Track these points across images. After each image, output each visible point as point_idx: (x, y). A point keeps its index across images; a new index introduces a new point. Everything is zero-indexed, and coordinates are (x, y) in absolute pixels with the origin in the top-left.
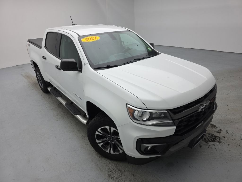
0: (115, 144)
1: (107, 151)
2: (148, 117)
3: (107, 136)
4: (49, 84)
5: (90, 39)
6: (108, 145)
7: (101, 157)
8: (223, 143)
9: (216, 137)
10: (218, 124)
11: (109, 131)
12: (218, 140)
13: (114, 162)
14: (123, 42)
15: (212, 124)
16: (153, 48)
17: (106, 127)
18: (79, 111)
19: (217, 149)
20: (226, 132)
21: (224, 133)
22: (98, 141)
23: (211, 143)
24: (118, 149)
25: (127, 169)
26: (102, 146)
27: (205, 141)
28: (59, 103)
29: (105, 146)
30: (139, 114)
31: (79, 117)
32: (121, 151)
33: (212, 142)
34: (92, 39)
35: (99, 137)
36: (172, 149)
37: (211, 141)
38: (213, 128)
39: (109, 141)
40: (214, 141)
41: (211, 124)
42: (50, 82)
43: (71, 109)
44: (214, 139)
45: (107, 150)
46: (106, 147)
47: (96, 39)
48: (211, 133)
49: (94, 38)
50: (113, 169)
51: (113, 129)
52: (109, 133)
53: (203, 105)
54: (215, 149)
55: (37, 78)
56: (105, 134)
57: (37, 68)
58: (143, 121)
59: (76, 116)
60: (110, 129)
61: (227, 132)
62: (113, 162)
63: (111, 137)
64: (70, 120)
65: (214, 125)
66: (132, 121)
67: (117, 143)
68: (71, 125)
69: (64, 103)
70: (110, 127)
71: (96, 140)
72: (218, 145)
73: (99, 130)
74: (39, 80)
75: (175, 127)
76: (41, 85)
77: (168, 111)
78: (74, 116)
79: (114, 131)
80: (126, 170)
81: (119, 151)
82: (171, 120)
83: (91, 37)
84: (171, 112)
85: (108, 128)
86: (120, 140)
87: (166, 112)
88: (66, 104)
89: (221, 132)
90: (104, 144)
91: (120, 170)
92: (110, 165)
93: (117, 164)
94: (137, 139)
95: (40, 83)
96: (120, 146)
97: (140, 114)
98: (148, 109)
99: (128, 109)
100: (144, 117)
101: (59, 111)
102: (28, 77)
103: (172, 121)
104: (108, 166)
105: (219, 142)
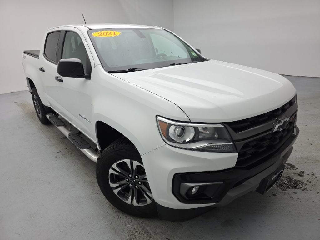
0: (140, 188)
1: (126, 202)
2: (192, 135)
3: (127, 176)
4: (49, 110)
5: (105, 34)
6: (129, 193)
7: (118, 212)
8: (309, 191)
9: (297, 182)
10: (298, 163)
11: (130, 167)
12: (301, 186)
13: (139, 219)
14: (157, 50)
15: (289, 164)
16: (199, 54)
17: (125, 161)
18: (88, 144)
19: (300, 199)
20: (312, 174)
21: (309, 176)
22: (112, 186)
23: (291, 191)
24: (145, 198)
25: (158, 231)
26: (119, 193)
27: (281, 187)
28: (62, 137)
29: (123, 193)
30: (176, 132)
31: (87, 152)
32: (149, 201)
33: (292, 189)
34: (108, 34)
35: (115, 179)
36: (232, 194)
37: (290, 188)
38: (291, 169)
39: (130, 185)
40: (295, 188)
41: (287, 164)
42: (51, 107)
43: (76, 141)
44: (295, 184)
45: (127, 200)
46: (126, 195)
47: (114, 34)
48: (289, 176)
49: (112, 33)
50: (136, 231)
51: (136, 163)
52: (130, 172)
53: (280, 122)
54: (298, 198)
55: (34, 103)
56: (124, 172)
57: (33, 89)
58: (185, 143)
59: (82, 150)
60: (132, 164)
61: (314, 175)
62: (136, 219)
63: (133, 177)
64: (76, 159)
65: (293, 164)
66: (166, 144)
67: (143, 187)
68: (76, 166)
69: (66, 133)
70: (132, 160)
71: (110, 183)
72: (302, 193)
73: (114, 165)
74: (36, 107)
75: (237, 154)
76: (39, 114)
77: (226, 125)
78: (81, 151)
79: (138, 166)
80: (156, 233)
81: (146, 201)
82: (230, 142)
83: (107, 31)
84: (231, 127)
85: (128, 161)
86: (147, 181)
87: (222, 126)
88: (69, 135)
89: (304, 174)
90: (122, 190)
91: (146, 232)
92: (132, 224)
93: (142, 223)
94: (174, 174)
95: (37, 111)
96: (148, 192)
97: (178, 131)
98: (191, 121)
99: (159, 123)
100: (185, 137)
101: (61, 148)
102: (23, 105)
103: (232, 143)
104: (128, 225)
105: (302, 189)
